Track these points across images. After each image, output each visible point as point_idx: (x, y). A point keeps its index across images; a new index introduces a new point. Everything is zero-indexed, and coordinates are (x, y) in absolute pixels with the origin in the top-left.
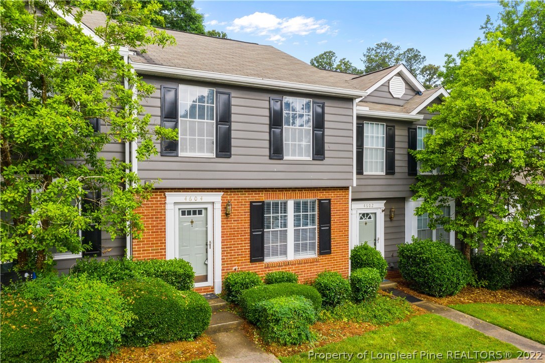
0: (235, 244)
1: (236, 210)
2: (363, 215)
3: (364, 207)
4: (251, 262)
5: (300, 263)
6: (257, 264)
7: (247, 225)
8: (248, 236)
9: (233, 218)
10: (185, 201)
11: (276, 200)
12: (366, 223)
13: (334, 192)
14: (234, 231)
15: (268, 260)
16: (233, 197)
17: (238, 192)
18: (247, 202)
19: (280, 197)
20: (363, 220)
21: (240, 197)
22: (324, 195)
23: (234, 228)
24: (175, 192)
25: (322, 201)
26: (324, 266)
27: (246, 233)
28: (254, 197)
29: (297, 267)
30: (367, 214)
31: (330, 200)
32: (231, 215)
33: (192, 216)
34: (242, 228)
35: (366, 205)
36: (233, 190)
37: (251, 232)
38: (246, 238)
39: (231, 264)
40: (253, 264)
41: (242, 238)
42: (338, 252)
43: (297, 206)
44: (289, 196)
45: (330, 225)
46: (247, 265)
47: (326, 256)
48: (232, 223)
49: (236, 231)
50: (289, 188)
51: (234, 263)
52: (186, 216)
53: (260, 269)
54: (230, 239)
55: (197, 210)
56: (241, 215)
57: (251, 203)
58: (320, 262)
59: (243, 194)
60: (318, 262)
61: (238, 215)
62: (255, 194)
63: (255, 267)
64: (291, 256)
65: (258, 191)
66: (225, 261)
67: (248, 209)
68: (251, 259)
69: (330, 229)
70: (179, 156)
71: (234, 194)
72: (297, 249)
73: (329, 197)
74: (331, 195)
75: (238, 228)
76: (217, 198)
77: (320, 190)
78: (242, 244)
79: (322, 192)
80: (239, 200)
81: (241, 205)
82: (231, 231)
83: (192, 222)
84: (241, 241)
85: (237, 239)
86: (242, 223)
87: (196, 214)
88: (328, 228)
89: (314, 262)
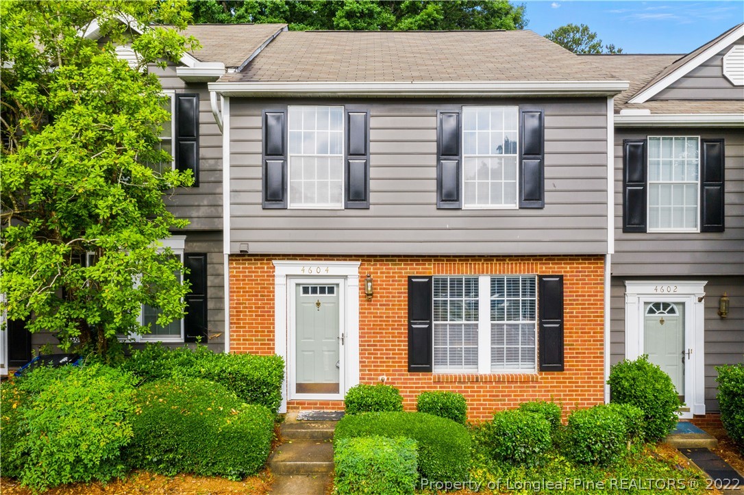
0: (382, 341)
1: (384, 289)
2: (657, 305)
3: (655, 292)
4: (409, 371)
5: (499, 380)
6: (421, 376)
7: (404, 313)
8: (404, 330)
9: (379, 301)
10: (301, 273)
11: (456, 276)
12: (662, 321)
13: (570, 264)
14: (381, 321)
15: (438, 370)
16: (379, 269)
17: (387, 261)
18: (402, 277)
19: (462, 270)
20: (656, 315)
21: (391, 269)
22: (551, 268)
23: (381, 317)
24: (288, 259)
25: (544, 279)
26: (548, 391)
27: (401, 325)
28: (415, 269)
29: (494, 387)
30: (664, 304)
31: (561, 277)
32: (376, 297)
33: (318, 295)
34: (394, 317)
35: (659, 288)
36: (378, 258)
37: (410, 324)
38: (402, 333)
39: (376, 370)
40: (414, 375)
41: (394, 333)
42: (580, 370)
43: (497, 286)
44: (479, 269)
45: (563, 321)
46: (403, 375)
47: (553, 374)
48: (378, 309)
49: (384, 321)
50: (479, 256)
51: (381, 371)
52: (310, 295)
53: (425, 383)
54: (374, 333)
55: (327, 286)
56: (393, 297)
57: (410, 278)
58: (541, 383)
59: (395, 264)
60: (537, 382)
61: (388, 297)
62: (417, 264)
63: (416, 379)
64: (485, 367)
65: (423, 260)
66: (366, 366)
67: (404, 288)
68: (409, 366)
69: (561, 329)
70: (288, 208)
71: (381, 265)
72: (497, 356)
73: (561, 272)
74: (565, 269)
75: (387, 317)
76: (352, 269)
77: (542, 260)
78: (394, 341)
79: (546, 264)
80: (389, 273)
81: (393, 281)
82: (376, 321)
83: (318, 304)
84: (393, 337)
85: (386, 333)
86: (394, 309)
87: (324, 293)
88: (558, 325)
89: (528, 382)
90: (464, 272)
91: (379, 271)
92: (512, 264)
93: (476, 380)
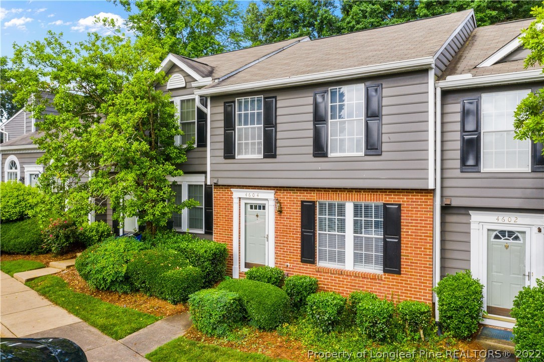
0: (287, 241)
1: (289, 208)
2: (503, 233)
3: (496, 221)
4: (301, 262)
5: (356, 275)
6: (309, 266)
7: (299, 224)
8: (299, 235)
9: (286, 216)
10: (245, 197)
11: (330, 201)
12: (507, 247)
13: (407, 195)
14: (286, 228)
15: (321, 264)
16: (285, 195)
17: (290, 190)
18: (298, 201)
19: (334, 198)
20: (502, 240)
21: (292, 195)
22: (392, 198)
23: (287, 226)
24: (240, 188)
25: (388, 206)
26: (390, 288)
27: (298, 232)
28: (306, 196)
29: (353, 280)
30: (509, 232)
31: (400, 205)
32: (284, 213)
33: (258, 210)
34: (294, 226)
36: (285, 189)
37: (302, 232)
38: (298, 237)
39: (284, 259)
40: (304, 265)
41: (293, 237)
42: (413, 275)
43: (357, 208)
44: (344, 197)
45: (400, 237)
46: (298, 264)
47: (394, 276)
48: (285, 221)
49: (288, 229)
50: (344, 189)
51: (287, 260)
52: (254, 210)
53: (311, 271)
54: (283, 236)
55: (258, 205)
56: (293, 213)
57: (302, 202)
58: (385, 281)
59: (295, 193)
60: (382, 280)
61: (290, 213)
62: (307, 193)
63: (306, 268)
64: (349, 265)
65: (310, 191)
66: (278, 256)
67: (299, 209)
68: (301, 259)
69: (399, 243)
70: (236, 158)
71: (287, 193)
72: (357, 258)
73: (400, 201)
74: (403, 199)
75: (290, 226)
76: (270, 195)
77: (386, 192)
78: (293, 242)
79: (389, 195)
80: (291, 198)
81: (293, 203)
82: (284, 228)
83: (257, 216)
84: (293, 239)
85: (289, 236)
86: (294, 221)
87: (256, 209)
88: (397, 240)
89: (375, 279)
90: (336, 199)
91: (285, 197)
92: (365, 194)
93: (341, 273)
